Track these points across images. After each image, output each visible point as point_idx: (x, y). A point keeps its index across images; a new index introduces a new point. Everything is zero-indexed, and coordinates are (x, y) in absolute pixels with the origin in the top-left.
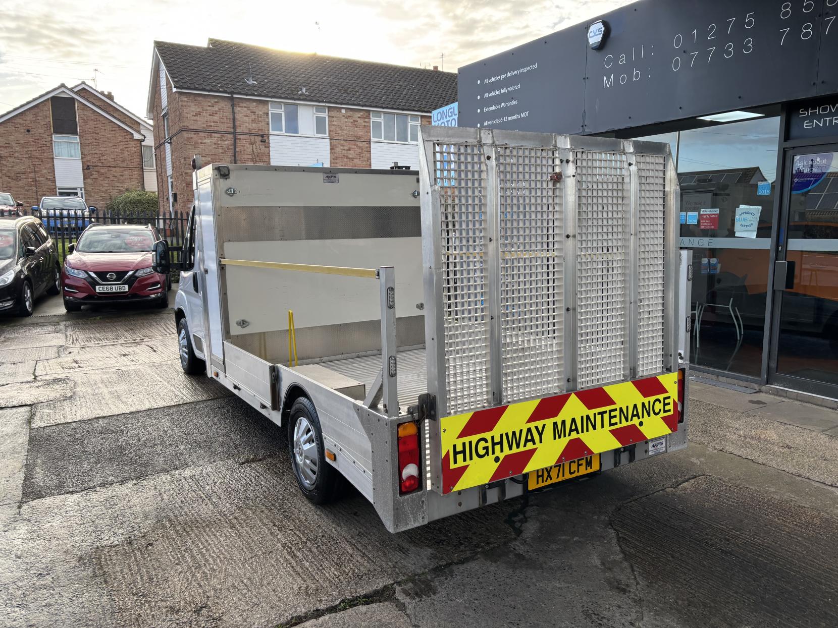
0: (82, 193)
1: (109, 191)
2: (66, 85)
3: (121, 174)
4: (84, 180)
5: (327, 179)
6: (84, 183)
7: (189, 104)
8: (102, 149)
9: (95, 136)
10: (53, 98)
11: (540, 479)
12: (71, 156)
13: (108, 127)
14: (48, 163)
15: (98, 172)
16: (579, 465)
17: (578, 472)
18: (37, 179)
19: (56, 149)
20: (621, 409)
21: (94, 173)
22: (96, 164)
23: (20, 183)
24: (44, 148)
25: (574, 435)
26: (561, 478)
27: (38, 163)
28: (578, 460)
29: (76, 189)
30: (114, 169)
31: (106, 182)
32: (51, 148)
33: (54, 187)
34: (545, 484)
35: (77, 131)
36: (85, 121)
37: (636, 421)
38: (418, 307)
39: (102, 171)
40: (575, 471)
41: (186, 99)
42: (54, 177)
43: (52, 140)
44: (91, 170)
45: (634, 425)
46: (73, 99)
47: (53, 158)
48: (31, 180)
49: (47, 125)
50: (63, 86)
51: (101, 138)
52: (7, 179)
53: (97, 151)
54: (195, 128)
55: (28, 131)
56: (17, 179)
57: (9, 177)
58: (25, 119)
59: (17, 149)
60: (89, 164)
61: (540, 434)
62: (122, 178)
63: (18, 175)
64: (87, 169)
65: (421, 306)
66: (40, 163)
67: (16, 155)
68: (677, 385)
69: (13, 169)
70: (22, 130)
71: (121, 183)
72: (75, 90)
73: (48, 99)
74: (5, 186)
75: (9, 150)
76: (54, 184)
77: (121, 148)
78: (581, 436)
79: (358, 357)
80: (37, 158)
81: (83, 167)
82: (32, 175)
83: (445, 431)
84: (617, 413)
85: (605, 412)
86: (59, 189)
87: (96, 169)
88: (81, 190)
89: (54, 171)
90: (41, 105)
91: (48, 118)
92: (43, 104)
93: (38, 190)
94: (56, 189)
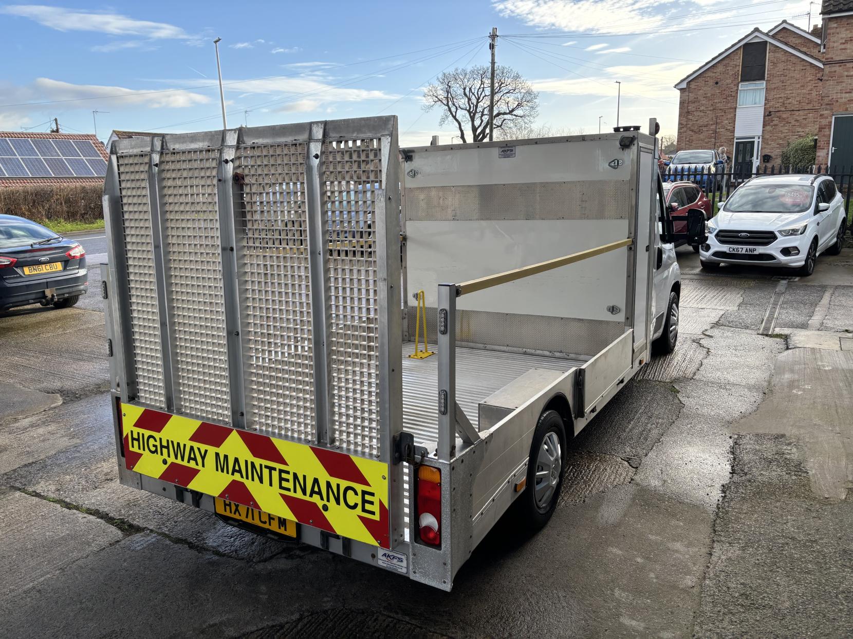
0: (759, 142)
1: (788, 137)
2: (760, 29)
3: (804, 117)
4: (763, 127)
6: (763, 131)
7: (838, 30)
8: (789, 92)
9: (782, 78)
10: (745, 45)
12: (755, 103)
13: (799, 67)
14: (730, 113)
15: (779, 117)
18: (718, 130)
19: (741, 96)
20: (295, 476)
21: (775, 119)
22: (779, 109)
23: (702, 136)
24: (729, 98)
25: (237, 477)
27: (721, 114)
29: (754, 138)
30: (797, 113)
31: (786, 128)
32: (735, 98)
33: (732, 137)
35: (764, 76)
36: (774, 64)
37: (316, 499)
38: (609, 310)
39: (784, 116)
41: (835, 25)
42: (734, 127)
43: (737, 90)
44: (773, 116)
45: (315, 505)
46: (766, 42)
47: (736, 108)
48: (712, 132)
49: (735, 75)
50: (757, 30)
51: (789, 80)
52: (691, 133)
53: (782, 95)
54: (842, 59)
55: (717, 83)
56: (700, 132)
57: (692, 131)
58: (715, 71)
59: (704, 102)
60: (771, 110)
62: (805, 122)
63: (701, 128)
64: (768, 115)
65: (613, 310)
66: (723, 114)
67: (702, 108)
68: (386, 482)
69: (698, 122)
70: (711, 83)
71: (803, 128)
72: (771, 34)
73: (741, 47)
74: (687, 139)
75: (696, 104)
76: (732, 134)
77: (809, 88)
78: (248, 483)
80: (720, 110)
81: (765, 113)
83: (125, 415)
84: (290, 477)
85: (275, 469)
86: (737, 139)
87: (778, 114)
88: (759, 138)
89: (735, 121)
90: (732, 55)
91: (737, 67)
92: (735, 53)
93: (717, 141)
94: (734, 139)
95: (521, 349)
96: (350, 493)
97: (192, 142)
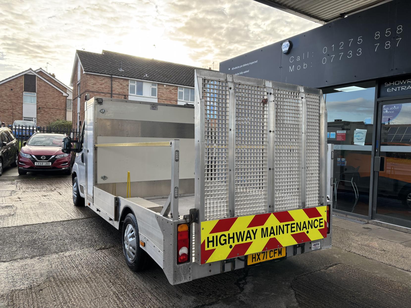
0: (35, 120)
1: (49, 120)
2: (32, 69)
3: (55, 112)
4: (37, 114)
5: (152, 108)
6: (37, 116)
7: (90, 79)
8: (47, 100)
9: (44, 93)
10: (25, 75)
11: (254, 259)
12: (32, 103)
13: (51, 90)
14: (20, 105)
15: (44, 110)
16: (275, 253)
17: (274, 257)
18: (14, 113)
19: (24, 98)
20: (297, 224)
21: (42, 111)
22: (44, 107)
23: (5, 114)
24: (18, 98)
25: (272, 236)
26: (265, 260)
27: (15, 105)
28: (275, 250)
29: (33, 118)
30: (52, 110)
31: (47, 116)
32: (22, 98)
33: (22, 117)
34: (256, 262)
35: (36, 91)
36: (40, 86)
37: (305, 231)
39: (46, 110)
40: (272, 256)
41: (89, 77)
42: (22, 112)
43: (23, 95)
44: (41, 109)
45: (304, 233)
46: (35, 76)
47: (22, 103)
48: (11, 113)
49: (21, 88)
50: (31, 69)
51: (47, 95)
53: (45, 101)
54: (93, 90)
55: (12, 90)
56: (4, 112)
58: (11, 84)
59: (5, 98)
60: (40, 107)
61: (254, 234)
62: (55, 114)
63: (5, 110)
64: (39, 109)
66: (16, 105)
67: (5, 101)
68: (326, 212)
69: (3, 107)
70: (9, 89)
71: (55, 116)
72: (37, 72)
73: (23, 75)
76: (22, 115)
77: (56, 99)
78: (276, 237)
79: (163, 198)
80: (14, 103)
81: (37, 108)
82: (11, 111)
83: (203, 229)
84: (295, 225)
85: (289, 225)
86: (24, 118)
87: (43, 109)
88: (35, 119)
89: (22, 109)
90: (19, 78)
91: (22, 84)
92: (20, 77)
93: (14, 118)
94: (22, 118)
96: (316, 221)
97: (248, 81)
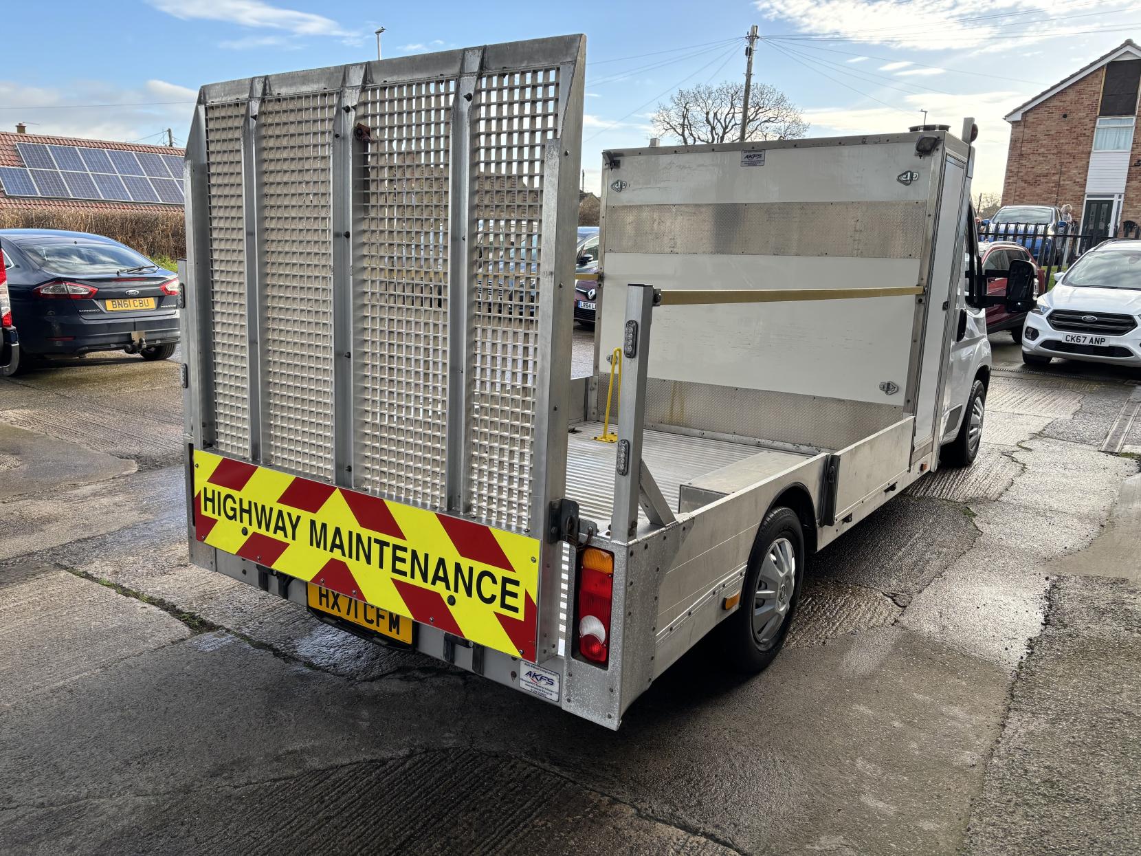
0: (1119, 202)
2: (1134, 42)
4: (1127, 182)
6: (1127, 186)
10: (1110, 64)
12: (1118, 148)
14: (1081, 159)
18: (1062, 183)
19: (1098, 138)
20: (414, 554)
23: (1038, 190)
24: (1081, 138)
25: (337, 554)
27: (1067, 160)
29: (1113, 196)
32: (1090, 139)
33: (1082, 193)
35: (1134, 110)
37: (440, 587)
38: (882, 389)
42: (1086, 180)
43: (1094, 127)
47: (1089, 153)
48: (1053, 185)
49: (1092, 107)
50: (1129, 43)
52: (1023, 184)
55: (1065, 116)
56: (1036, 183)
57: (1026, 181)
58: (1064, 99)
59: (1045, 142)
60: (1140, 157)
61: (294, 527)
63: (1038, 178)
64: (1136, 166)
65: (888, 388)
66: (1071, 160)
67: (1042, 150)
68: (536, 566)
69: (1035, 170)
70: (1057, 115)
73: (1103, 67)
74: (1017, 193)
75: (1034, 144)
76: (1082, 189)
78: (351, 564)
80: (1068, 154)
81: (1130, 162)
82: (1056, 178)
83: (197, 467)
84: (407, 556)
85: (387, 544)
86: (1089, 196)
88: (1120, 197)
89: (1087, 171)
90: (1090, 78)
91: (1096, 95)
92: (1094, 75)
93: (1059, 198)
94: (1083, 195)
95: (752, 439)
96: (486, 580)
97: (303, 83)
